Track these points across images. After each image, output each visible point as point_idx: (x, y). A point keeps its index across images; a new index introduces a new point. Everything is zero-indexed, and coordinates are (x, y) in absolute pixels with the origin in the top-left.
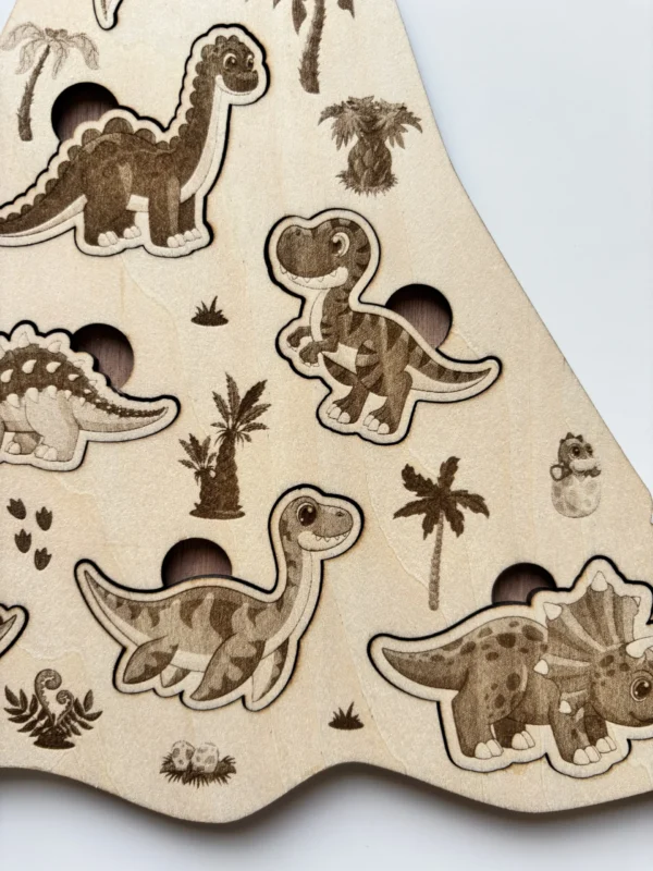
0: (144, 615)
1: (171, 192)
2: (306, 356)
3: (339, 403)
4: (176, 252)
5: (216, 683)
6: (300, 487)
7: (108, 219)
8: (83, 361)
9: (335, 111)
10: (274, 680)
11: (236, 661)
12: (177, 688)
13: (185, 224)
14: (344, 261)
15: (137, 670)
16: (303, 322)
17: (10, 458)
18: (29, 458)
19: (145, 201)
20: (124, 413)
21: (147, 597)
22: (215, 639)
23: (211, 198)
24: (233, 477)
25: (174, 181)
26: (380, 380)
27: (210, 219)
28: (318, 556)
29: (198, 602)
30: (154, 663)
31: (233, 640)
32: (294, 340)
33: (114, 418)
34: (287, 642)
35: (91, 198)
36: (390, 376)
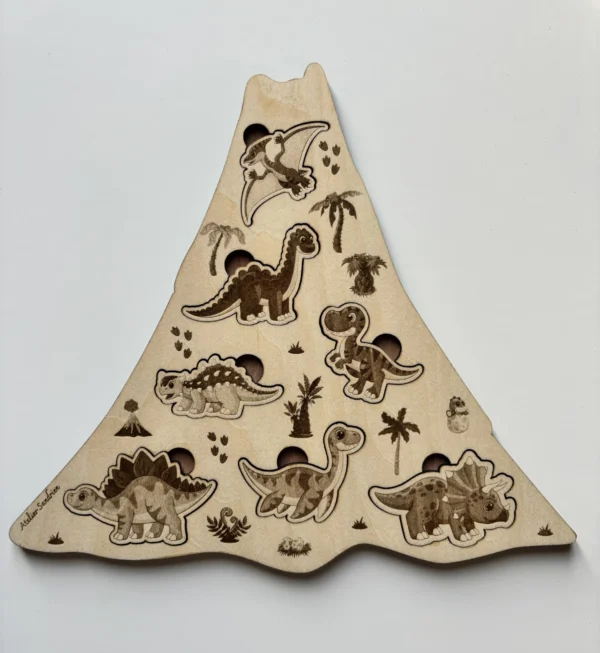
0: (270, 481)
1: (278, 298)
2: (339, 365)
3: (353, 386)
4: (281, 323)
5: (302, 511)
6: (337, 423)
7: (251, 309)
8: (242, 371)
9: (348, 260)
10: (328, 508)
11: (311, 500)
12: (284, 514)
13: (285, 311)
14: (354, 325)
15: (267, 506)
16: (337, 351)
17: (209, 414)
18: (218, 414)
19: (267, 301)
20: (260, 393)
21: (271, 473)
22: (301, 491)
23: (296, 300)
24: (307, 420)
25: (279, 292)
26: (371, 374)
27: (296, 308)
28: (345, 453)
29: (293, 475)
30: (274, 503)
31: (309, 491)
32: (333, 359)
33: (255, 395)
34: (332, 491)
35: (243, 300)
36: (375, 374)
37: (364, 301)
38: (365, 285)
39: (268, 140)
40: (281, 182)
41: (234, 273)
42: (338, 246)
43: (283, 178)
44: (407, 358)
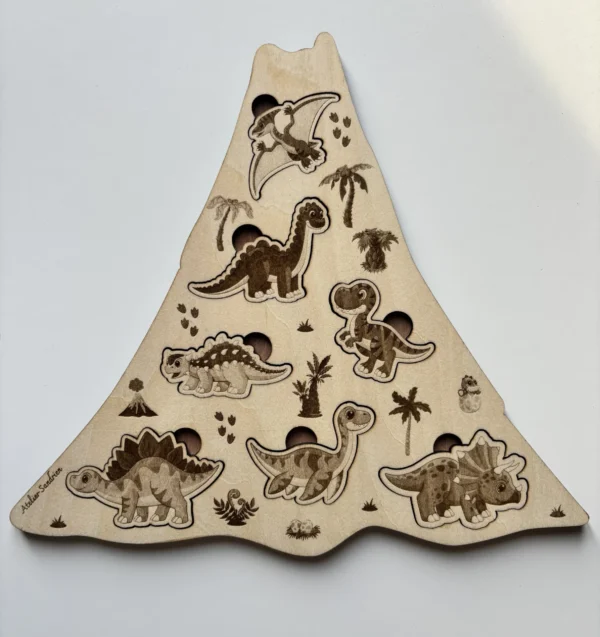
0: (278, 462)
1: (287, 273)
2: (349, 344)
3: (363, 364)
4: (290, 300)
5: (311, 492)
6: (346, 402)
7: (259, 285)
8: (249, 349)
9: (359, 235)
10: (337, 490)
11: (320, 481)
12: (293, 495)
13: (294, 287)
14: (364, 302)
15: (275, 488)
16: (347, 329)
17: (216, 393)
18: (225, 393)
19: (276, 278)
20: (268, 372)
21: (280, 454)
22: (310, 471)
23: (305, 276)
24: (317, 399)
25: (289, 268)
26: (382, 353)
27: (305, 285)
28: (355, 433)
29: (303, 455)
30: (282, 484)
31: (319, 472)
32: (343, 337)
33: (264, 374)
34: (342, 471)
35: (251, 276)
36: (386, 352)
37: (374, 277)
38: (376, 262)
39: (277, 111)
40: (290, 155)
41: (242, 249)
42: (348, 221)
43: (292, 150)
44: (418, 336)
